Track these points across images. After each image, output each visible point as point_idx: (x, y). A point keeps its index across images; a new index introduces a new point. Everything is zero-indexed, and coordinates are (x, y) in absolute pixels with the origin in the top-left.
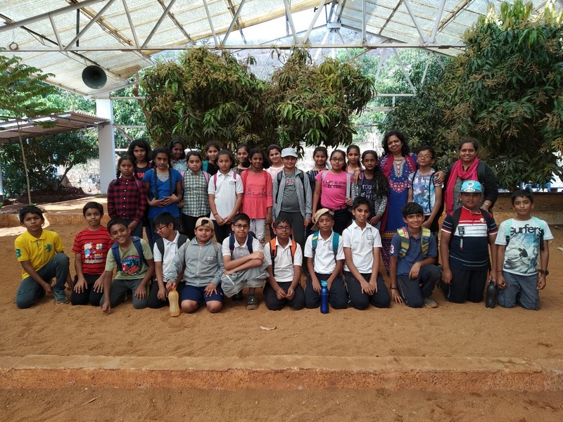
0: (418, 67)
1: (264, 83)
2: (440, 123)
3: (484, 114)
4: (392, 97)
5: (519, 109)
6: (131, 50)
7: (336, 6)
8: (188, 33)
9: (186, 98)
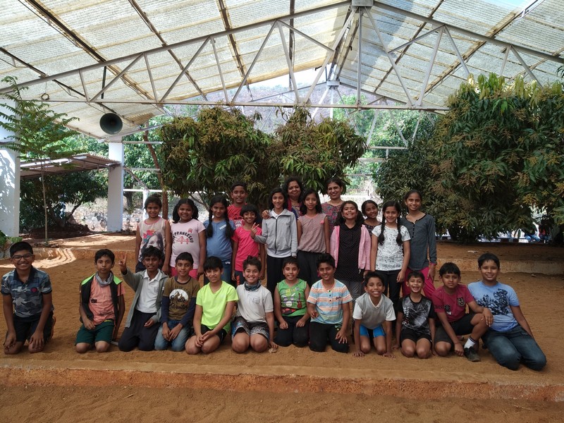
0: (409, 123)
1: (268, 137)
2: (429, 175)
3: (464, 170)
4: (385, 150)
5: (494, 167)
6: (151, 104)
7: (335, 66)
8: (200, 87)
9: (200, 150)
